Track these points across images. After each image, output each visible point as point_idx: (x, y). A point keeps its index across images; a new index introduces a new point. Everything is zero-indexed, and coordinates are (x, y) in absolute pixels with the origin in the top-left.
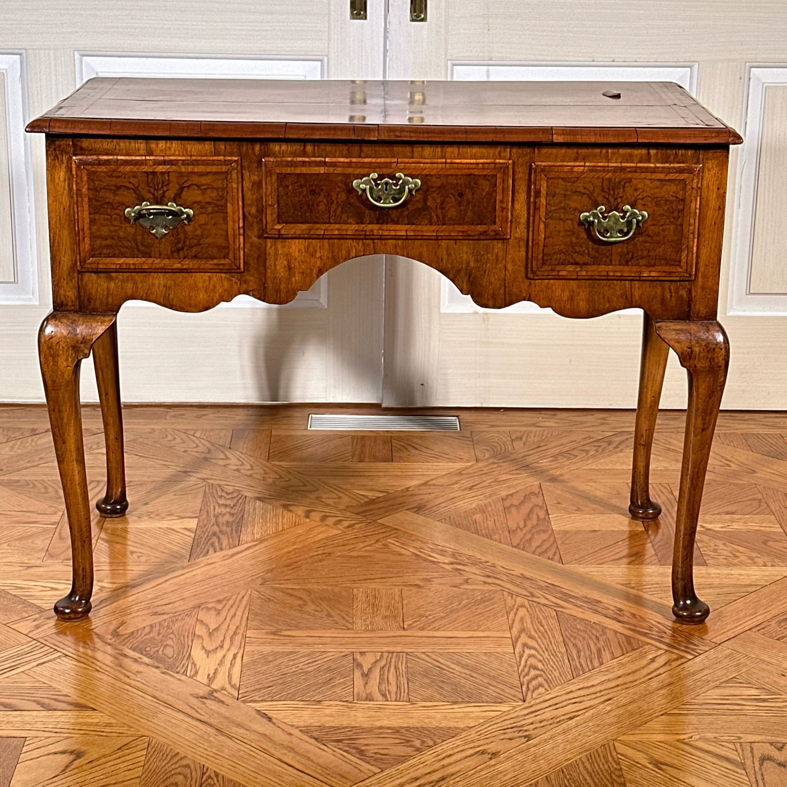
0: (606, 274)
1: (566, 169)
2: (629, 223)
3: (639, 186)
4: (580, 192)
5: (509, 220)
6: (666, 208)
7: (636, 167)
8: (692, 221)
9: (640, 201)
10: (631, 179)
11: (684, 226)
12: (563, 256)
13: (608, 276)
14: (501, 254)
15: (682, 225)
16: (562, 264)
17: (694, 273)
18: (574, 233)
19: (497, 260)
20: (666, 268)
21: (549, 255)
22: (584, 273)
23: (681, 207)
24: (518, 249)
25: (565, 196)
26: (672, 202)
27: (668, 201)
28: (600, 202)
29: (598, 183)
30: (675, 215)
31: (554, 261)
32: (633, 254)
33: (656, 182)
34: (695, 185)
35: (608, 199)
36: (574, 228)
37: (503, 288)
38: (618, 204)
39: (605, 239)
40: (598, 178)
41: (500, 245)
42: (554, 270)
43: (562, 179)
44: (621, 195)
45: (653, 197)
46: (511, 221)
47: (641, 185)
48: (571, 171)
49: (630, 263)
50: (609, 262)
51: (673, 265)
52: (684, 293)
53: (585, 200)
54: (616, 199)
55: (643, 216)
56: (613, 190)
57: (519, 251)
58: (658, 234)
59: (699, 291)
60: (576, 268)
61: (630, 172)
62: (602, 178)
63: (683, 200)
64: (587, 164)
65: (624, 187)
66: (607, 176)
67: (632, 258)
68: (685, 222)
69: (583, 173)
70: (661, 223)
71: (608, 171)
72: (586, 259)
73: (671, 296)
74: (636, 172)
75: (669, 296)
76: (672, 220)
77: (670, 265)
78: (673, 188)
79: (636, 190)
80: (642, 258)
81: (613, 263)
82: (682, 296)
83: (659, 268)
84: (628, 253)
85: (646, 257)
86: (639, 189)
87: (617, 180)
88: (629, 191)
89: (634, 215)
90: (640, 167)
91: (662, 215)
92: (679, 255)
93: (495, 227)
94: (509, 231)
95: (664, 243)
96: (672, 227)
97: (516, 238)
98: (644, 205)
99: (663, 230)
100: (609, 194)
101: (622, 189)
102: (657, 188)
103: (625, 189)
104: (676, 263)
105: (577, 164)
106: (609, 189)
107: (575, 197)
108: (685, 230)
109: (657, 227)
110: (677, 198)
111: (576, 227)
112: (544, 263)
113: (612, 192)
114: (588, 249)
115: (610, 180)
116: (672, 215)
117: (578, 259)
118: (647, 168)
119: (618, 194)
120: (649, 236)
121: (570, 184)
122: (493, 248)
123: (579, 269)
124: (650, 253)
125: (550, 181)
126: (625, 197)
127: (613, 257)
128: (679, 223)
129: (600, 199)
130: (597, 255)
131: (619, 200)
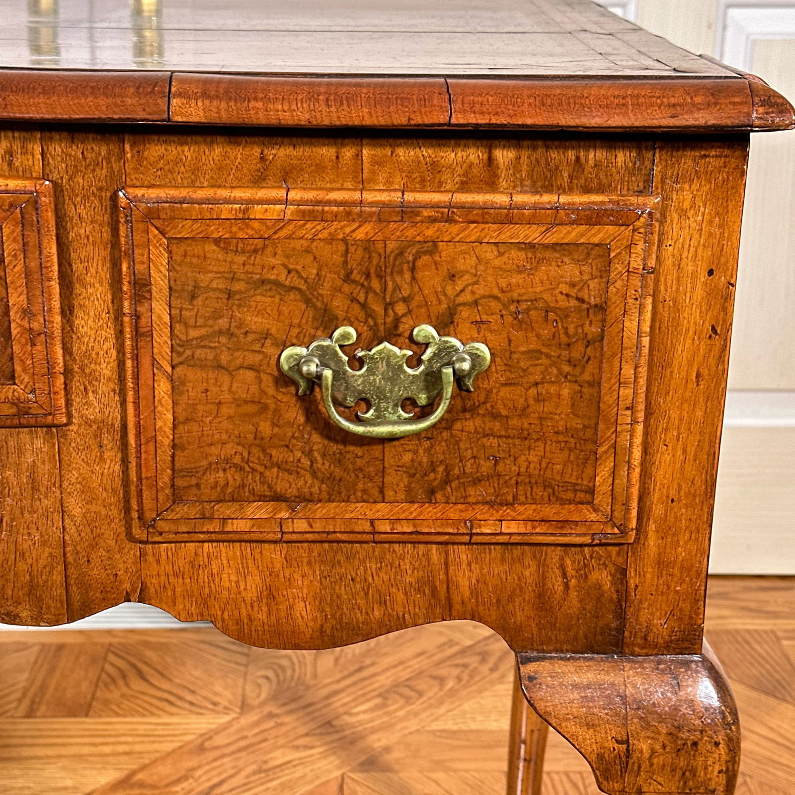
0: (367, 527)
1: (226, 211)
2: (433, 379)
3: (460, 265)
4: (277, 283)
5: (60, 368)
6: (546, 332)
7: (450, 206)
8: (628, 371)
9: (465, 313)
10: (435, 243)
11: (605, 386)
12: (233, 478)
13: (374, 533)
14: (44, 469)
15: (596, 384)
16: (233, 500)
17: (633, 524)
18: (265, 408)
19: (35, 489)
20: (550, 511)
21: (190, 473)
22: (301, 525)
23: (593, 330)
24: (96, 452)
25: (230, 295)
26: (565, 315)
27: (555, 310)
28: (341, 314)
29: (332, 255)
30: (577, 352)
31: (206, 491)
32: (448, 471)
33: (514, 253)
34: (636, 262)
35: (364, 306)
36: (263, 392)
37: (60, 568)
38: (397, 321)
39: (359, 429)
40: (331, 239)
41: (39, 443)
42: (211, 519)
43: (217, 241)
44: (406, 293)
45: (504, 298)
46: (67, 372)
47: (466, 263)
48: (245, 219)
49: (439, 496)
50: (376, 493)
51: (570, 502)
52: (603, 578)
53: (294, 307)
54: (388, 306)
55: (475, 358)
56: (380, 277)
57: (102, 459)
58: (524, 412)
59: (650, 572)
60: (276, 510)
61: (433, 220)
62: (344, 240)
63: (602, 308)
64: (294, 195)
65: (413, 270)
66: (360, 235)
67: (447, 481)
68: (605, 376)
69: (281, 222)
70: (532, 379)
71: (363, 218)
72: (306, 483)
73: (567, 586)
74: (450, 220)
75: (559, 588)
76: (566, 368)
77: (563, 502)
78: (570, 270)
79: (452, 277)
80: (477, 481)
81: (389, 494)
82: (599, 586)
83: (529, 511)
84: (433, 468)
85: (489, 477)
86: (462, 274)
87: (391, 245)
88: (431, 280)
89: (446, 354)
90: (461, 206)
91: (533, 354)
92: (589, 471)
93: (17, 391)
94: (62, 402)
95: (542, 438)
96: (565, 392)
97: (88, 423)
98: (479, 323)
99: (539, 399)
100: (369, 290)
101: (407, 275)
102: (520, 270)
103: (419, 275)
104: (581, 496)
105: (261, 194)
106: (368, 276)
107: (261, 299)
108: (608, 399)
109: (520, 390)
110: (582, 301)
111: (271, 391)
112: (177, 497)
113: (376, 284)
114: (309, 454)
115: (368, 245)
116: (565, 353)
117: (285, 484)
118: (484, 208)
119: (397, 288)
120: (495, 416)
121: (240, 259)
122: (20, 452)
123: (285, 514)
124: (500, 468)
125: (177, 250)
126: (418, 298)
127: (388, 479)
128: (587, 377)
129: (339, 305)
130: (338, 472)
131: (401, 309)
